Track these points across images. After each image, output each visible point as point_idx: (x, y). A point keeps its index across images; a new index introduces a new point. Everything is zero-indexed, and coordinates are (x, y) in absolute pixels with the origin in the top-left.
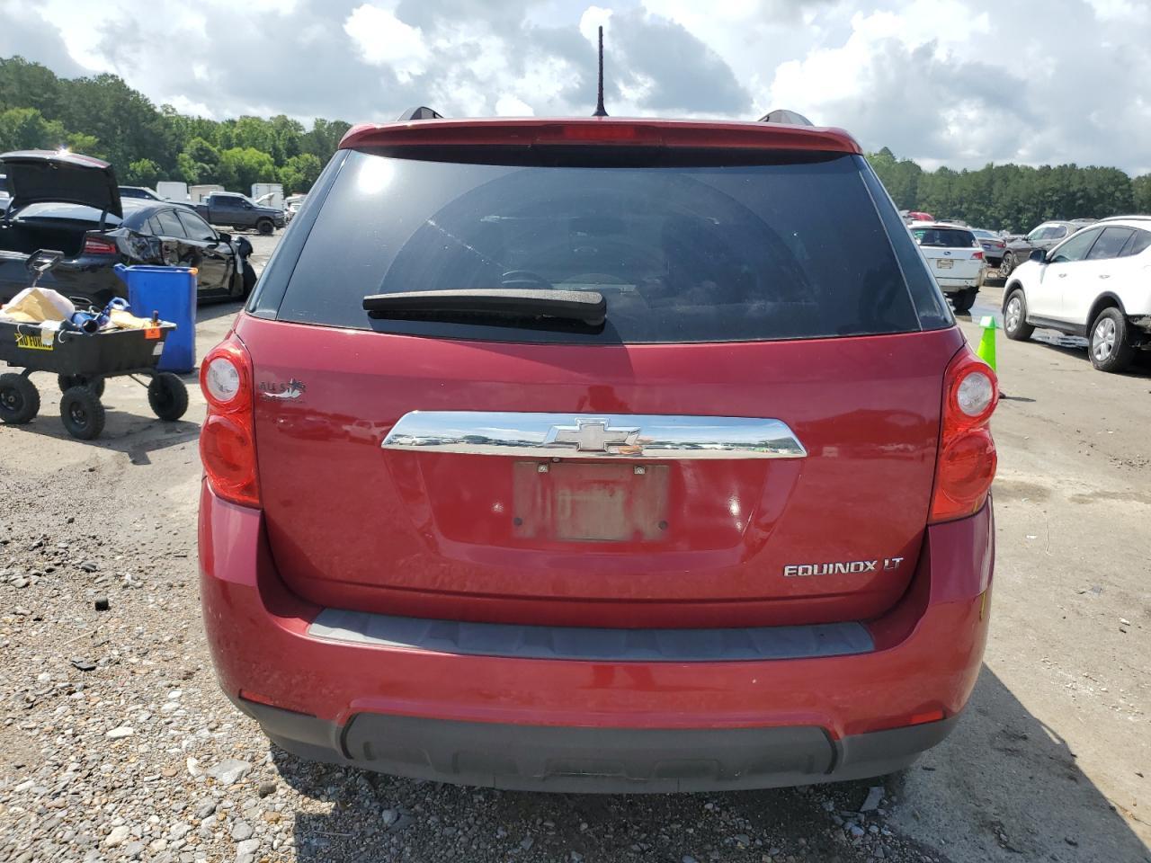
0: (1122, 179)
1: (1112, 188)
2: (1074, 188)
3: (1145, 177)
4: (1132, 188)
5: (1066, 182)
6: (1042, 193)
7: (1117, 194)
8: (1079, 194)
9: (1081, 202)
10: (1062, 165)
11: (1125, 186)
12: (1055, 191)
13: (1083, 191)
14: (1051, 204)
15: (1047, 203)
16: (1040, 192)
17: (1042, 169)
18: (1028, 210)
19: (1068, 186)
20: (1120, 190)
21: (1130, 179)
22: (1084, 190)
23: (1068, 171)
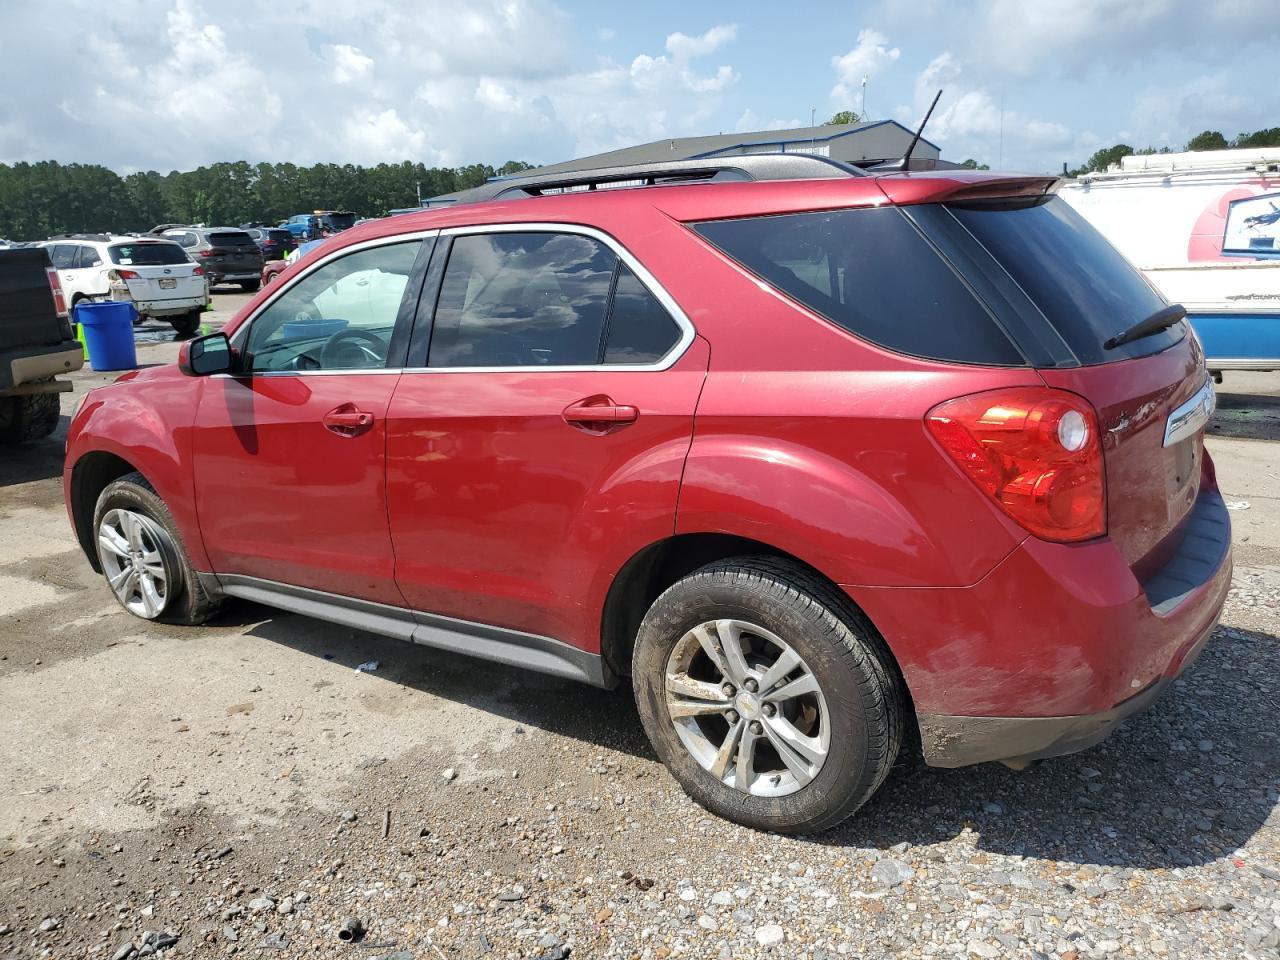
0: (113, 178)
1: (104, 189)
2: (64, 188)
3: (135, 176)
4: (126, 188)
5: (52, 182)
6: (28, 194)
7: (113, 195)
8: (72, 195)
9: (77, 204)
10: (41, 161)
11: (118, 186)
12: (43, 192)
13: (74, 192)
14: (44, 207)
15: (39, 205)
16: (26, 194)
17: (18, 166)
18: (19, 215)
19: (56, 185)
20: (115, 190)
21: (120, 178)
22: (76, 190)
23: (48, 169)
